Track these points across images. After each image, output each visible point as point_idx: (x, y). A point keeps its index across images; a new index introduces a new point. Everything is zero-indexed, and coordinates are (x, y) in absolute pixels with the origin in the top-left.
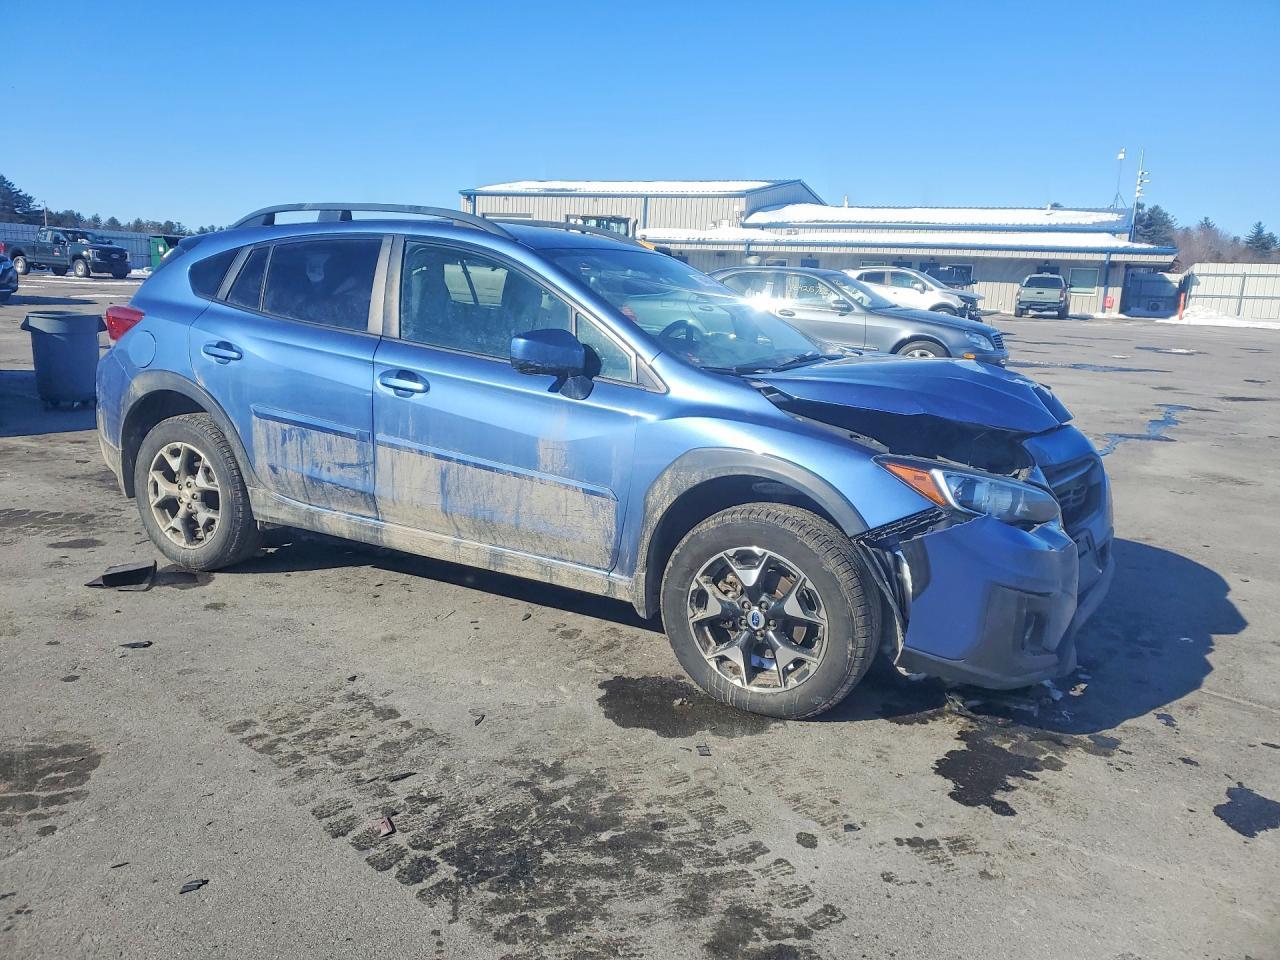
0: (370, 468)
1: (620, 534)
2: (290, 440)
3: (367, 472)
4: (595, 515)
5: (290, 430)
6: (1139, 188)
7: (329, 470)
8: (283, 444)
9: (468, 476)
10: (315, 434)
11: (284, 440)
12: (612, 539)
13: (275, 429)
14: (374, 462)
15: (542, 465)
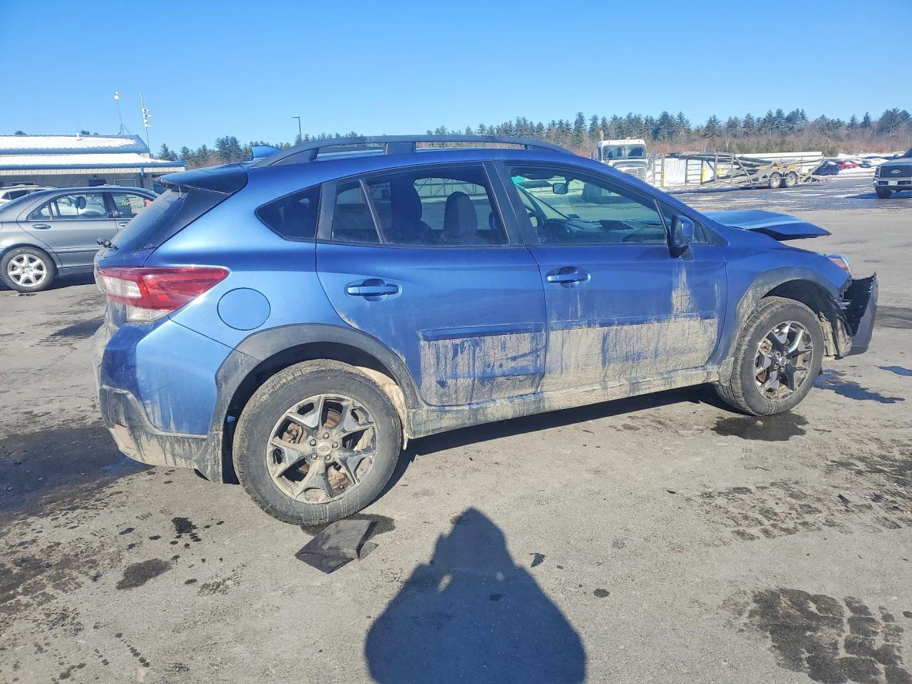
0: (542, 353)
1: (719, 339)
2: (462, 352)
3: (538, 356)
4: (705, 332)
5: (462, 343)
6: (145, 121)
7: (501, 366)
8: (453, 358)
9: (623, 333)
10: (489, 340)
11: (455, 354)
12: (714, 344)
13: (447, 347)
14: (546, 347)
15: (675, 309)
